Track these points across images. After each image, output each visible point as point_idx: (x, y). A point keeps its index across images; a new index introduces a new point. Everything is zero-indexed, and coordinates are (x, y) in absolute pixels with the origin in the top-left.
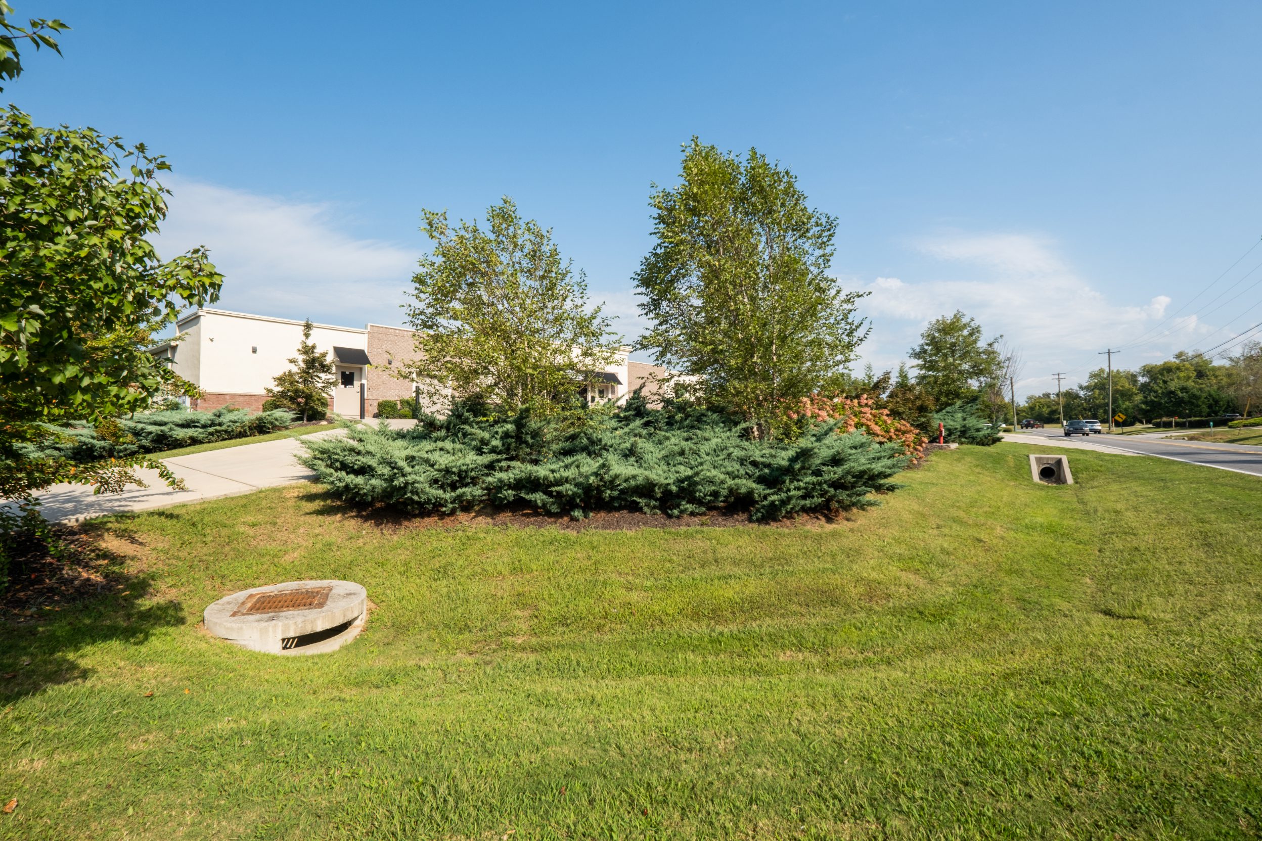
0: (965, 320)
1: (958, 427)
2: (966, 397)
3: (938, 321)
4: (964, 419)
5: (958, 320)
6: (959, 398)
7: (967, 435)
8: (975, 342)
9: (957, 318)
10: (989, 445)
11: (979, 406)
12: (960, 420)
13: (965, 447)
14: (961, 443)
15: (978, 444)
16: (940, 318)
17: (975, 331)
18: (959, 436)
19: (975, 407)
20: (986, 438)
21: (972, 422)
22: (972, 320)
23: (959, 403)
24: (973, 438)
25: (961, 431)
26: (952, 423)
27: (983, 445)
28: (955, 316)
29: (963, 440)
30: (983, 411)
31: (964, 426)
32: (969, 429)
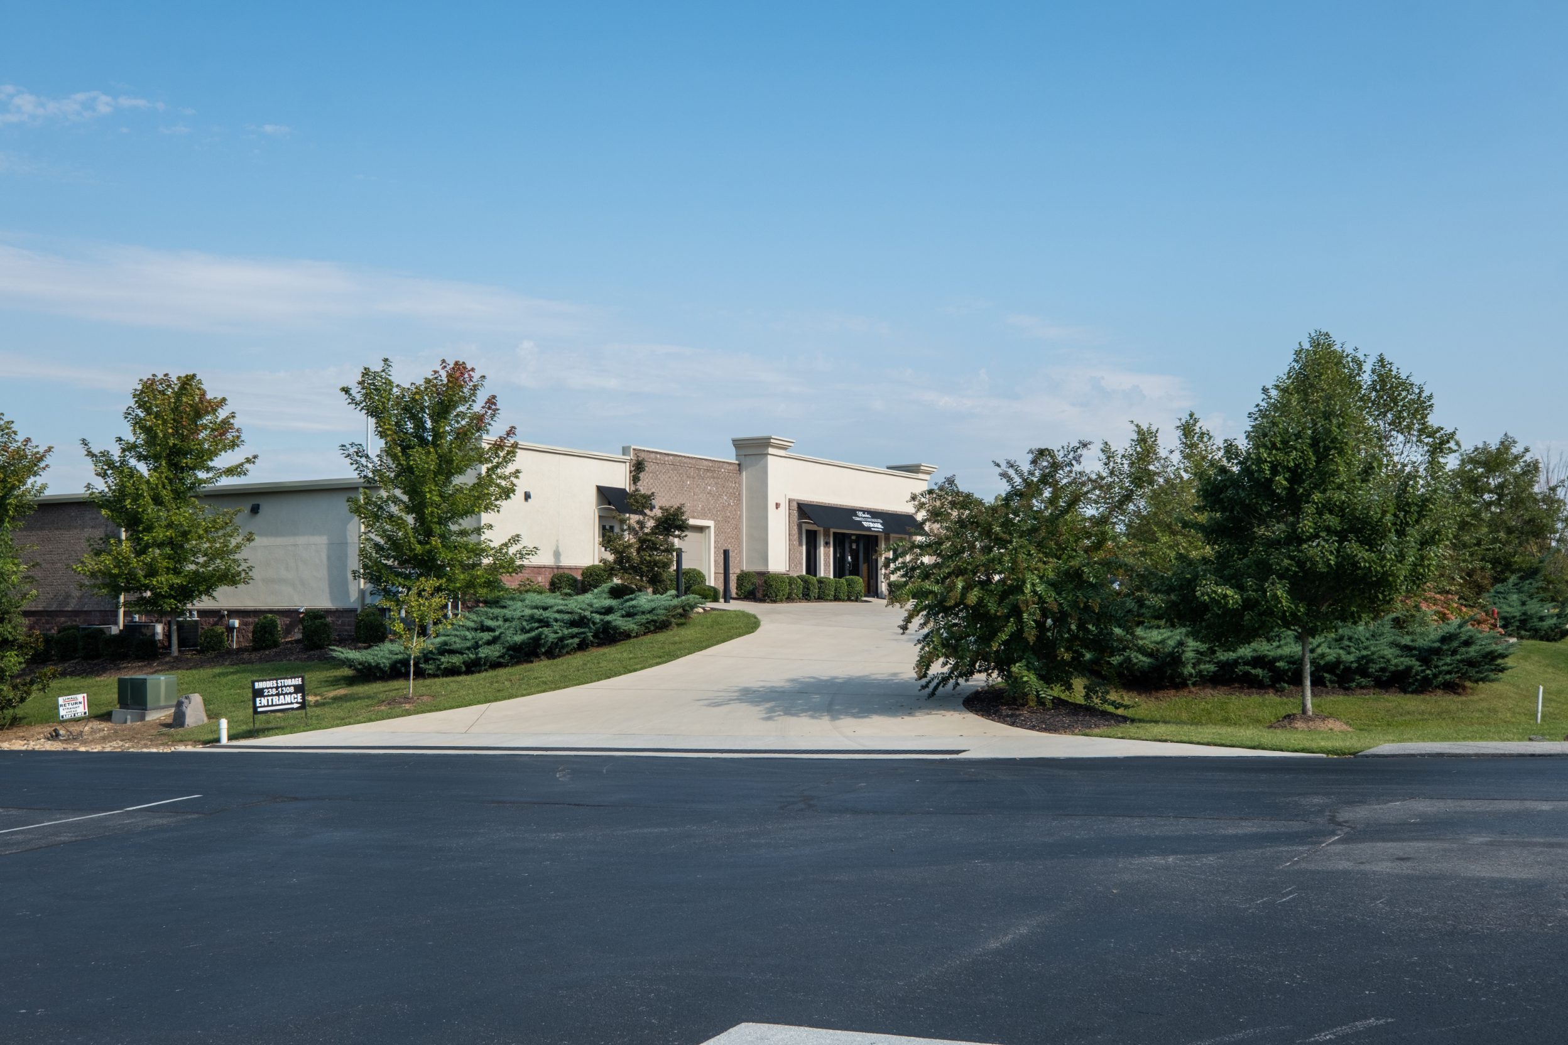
0: (1515, 450)
1: (1518, 614)
2: (1520, 570)
3: (1476, 449)
4: (1524, 604)
5: (1507, 448)
6: (1513, 572)
7: (1528, 626)
8: (1531, 483)
9: (1506, 445)
10: (1555, 640)
11: (1540, 584)
12: (1516, 603)
13: (1525, 642)
14: (1521, 637)
15: (1541, 639)
16: (1480, 445)
17: (1533, 469)
18: (1518, 628)
19: (1535, 585)
20: (1552, 630)
21: (1533, 607)
22: (1527, 450)
23: (1513, 579)
24: (1536, 630)
25: (1520, 621)
26: (1509, 609)
27: (1548, 640)
28: (1502, 443)
29: (1523, 633)
30: (1545, 590)
31: (1524, 614)
32: (1531, 617)
